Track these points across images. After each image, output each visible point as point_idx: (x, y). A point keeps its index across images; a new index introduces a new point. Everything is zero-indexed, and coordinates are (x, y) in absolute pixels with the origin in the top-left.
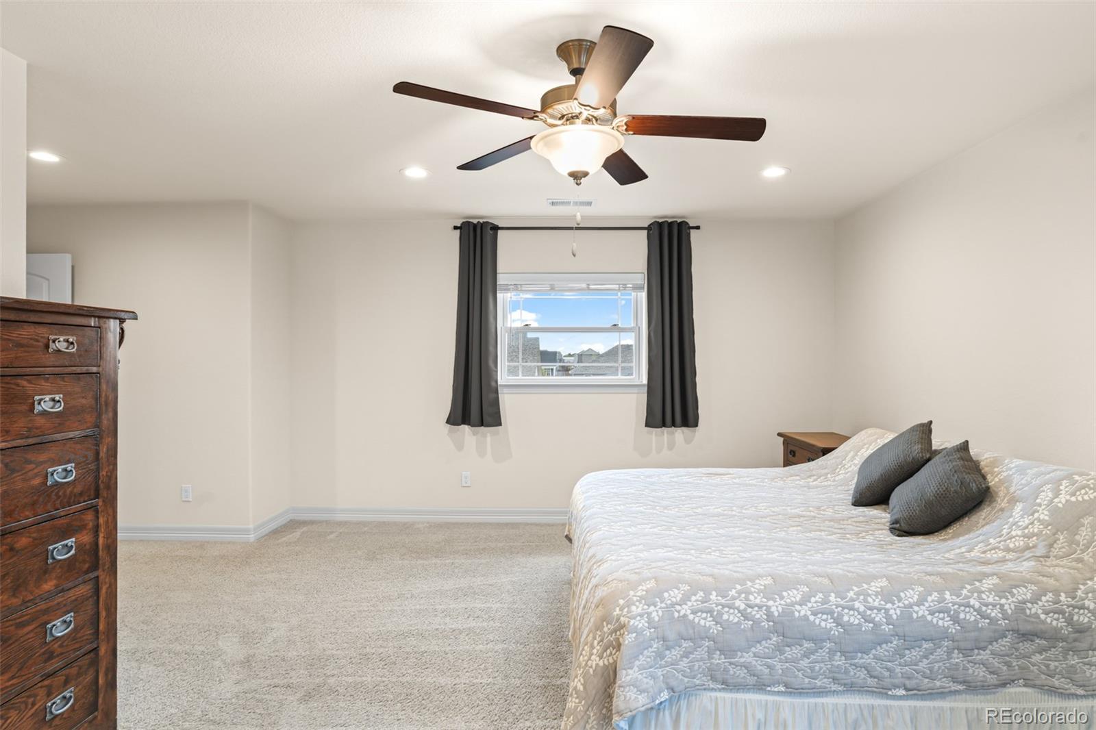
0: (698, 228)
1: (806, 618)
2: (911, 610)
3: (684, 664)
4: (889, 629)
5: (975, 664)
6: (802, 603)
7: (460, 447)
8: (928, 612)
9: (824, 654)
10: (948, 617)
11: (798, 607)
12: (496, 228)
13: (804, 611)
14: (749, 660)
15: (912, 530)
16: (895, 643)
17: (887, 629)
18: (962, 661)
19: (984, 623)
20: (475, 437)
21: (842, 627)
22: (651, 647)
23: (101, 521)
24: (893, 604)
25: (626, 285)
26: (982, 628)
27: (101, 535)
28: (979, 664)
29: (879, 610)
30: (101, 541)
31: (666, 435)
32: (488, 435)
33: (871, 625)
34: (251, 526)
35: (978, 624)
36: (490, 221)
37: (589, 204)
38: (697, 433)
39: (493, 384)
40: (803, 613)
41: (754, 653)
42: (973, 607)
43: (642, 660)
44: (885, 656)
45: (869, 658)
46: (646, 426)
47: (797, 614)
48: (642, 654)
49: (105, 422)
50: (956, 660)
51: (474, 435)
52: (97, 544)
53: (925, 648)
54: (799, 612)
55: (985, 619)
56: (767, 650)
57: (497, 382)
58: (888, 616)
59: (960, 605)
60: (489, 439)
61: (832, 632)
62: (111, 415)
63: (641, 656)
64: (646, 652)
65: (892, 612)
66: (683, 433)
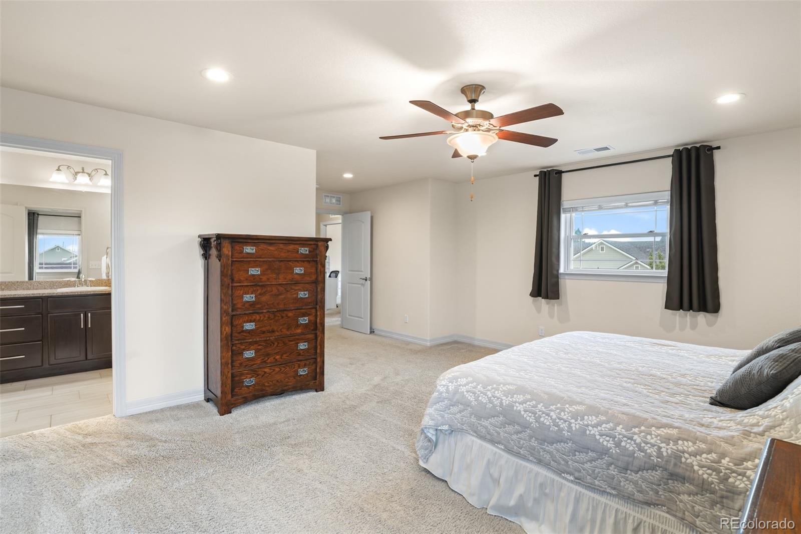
0: (719, 148)
1: (520, 411)
2: (587, 428)
3: (458, 416)
4: (568, 434)
5: (627, 480)
6: (521, 403)
7: (539, 310)
8: (598, 433)
9: (526, 436)
10: (612, 441)
11: (517, 404)
12: (560, 173)
13: (520, 408)
14: (487, 425)
15: (722, 402)
16: (570, 444)
17: (566, 434)
18: (617, 475)
19: (640, 454)
20: (548, 306)
21: (539, 423)
22: (444, 402)
23: (318, 313)
24: (576, 421)
25: (657, 201)
26: (637, 458)
27: (318, 319)
28: (630, 482)
29: (565, 421)
30: (318, 321)
31: (688, 316)
32: (556, 305)
33: (557, 428)
34: (428, 339)
35: (635, 453)
36: (555, 168)
37: (606, 149)
38: (719, 319)
39: (555, 272)
40: (519, 408)
41: (490, 422)
42: (635, 441)
43: (437, 406)
44: (562, 450)
45: (552, 448)
46: (665, 308)
47: (515, 408)
48: (438, 403)
49: (320, 279)
50: (612, 472)
51: (547, 304)
52: (316, 321)
53: (590, 455)
54: (517, 407)
55: (641, 452)
56: (496, 423)
57: (558, 270)
58: (570, 427)
59: (625, 436)
60: (556, 308)
61: (532, 425)
62: (322, 276)
63: (437, 404)
64: (440, 403)
65: (573, 425)
66: (705, 317)
